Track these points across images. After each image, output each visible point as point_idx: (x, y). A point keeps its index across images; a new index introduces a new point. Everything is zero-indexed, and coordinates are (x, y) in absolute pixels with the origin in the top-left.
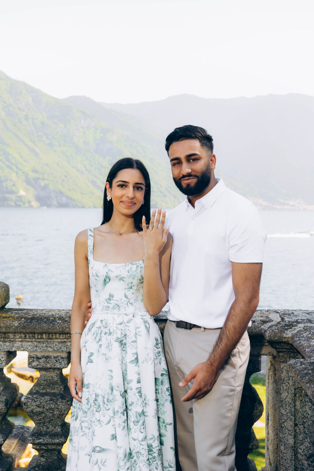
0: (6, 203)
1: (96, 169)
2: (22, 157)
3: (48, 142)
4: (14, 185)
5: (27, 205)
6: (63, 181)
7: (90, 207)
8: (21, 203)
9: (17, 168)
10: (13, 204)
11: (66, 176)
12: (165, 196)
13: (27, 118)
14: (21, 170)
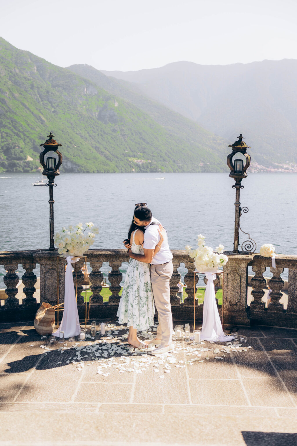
0: (14, 168)
1: (98, 135)
2: (28, 125)
3: (53, 109)
4: (22, 152)
5: (34, 170)
6: (68, 147)
7: (94, 172)
8: (29, 169)
9: (24, 135)
10: (22, 170)
11: (70, 143)
12: (164, 160)
13: (32, 87)
14: (28, 137)
